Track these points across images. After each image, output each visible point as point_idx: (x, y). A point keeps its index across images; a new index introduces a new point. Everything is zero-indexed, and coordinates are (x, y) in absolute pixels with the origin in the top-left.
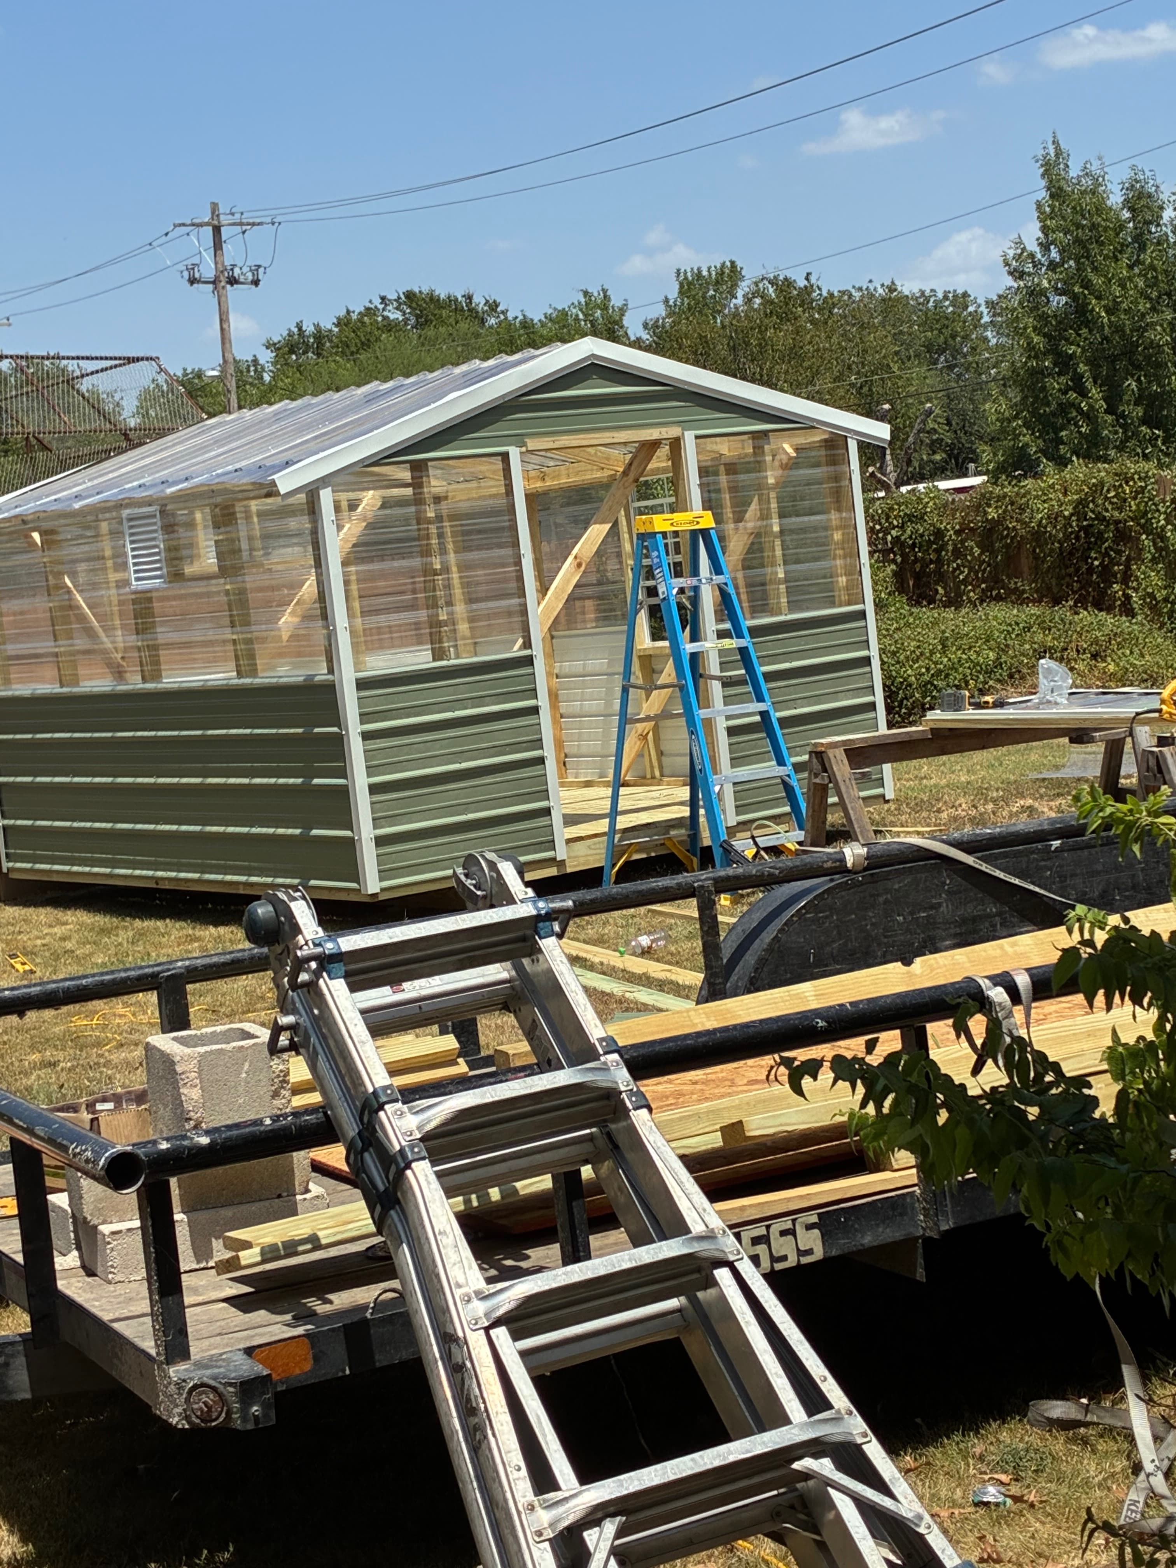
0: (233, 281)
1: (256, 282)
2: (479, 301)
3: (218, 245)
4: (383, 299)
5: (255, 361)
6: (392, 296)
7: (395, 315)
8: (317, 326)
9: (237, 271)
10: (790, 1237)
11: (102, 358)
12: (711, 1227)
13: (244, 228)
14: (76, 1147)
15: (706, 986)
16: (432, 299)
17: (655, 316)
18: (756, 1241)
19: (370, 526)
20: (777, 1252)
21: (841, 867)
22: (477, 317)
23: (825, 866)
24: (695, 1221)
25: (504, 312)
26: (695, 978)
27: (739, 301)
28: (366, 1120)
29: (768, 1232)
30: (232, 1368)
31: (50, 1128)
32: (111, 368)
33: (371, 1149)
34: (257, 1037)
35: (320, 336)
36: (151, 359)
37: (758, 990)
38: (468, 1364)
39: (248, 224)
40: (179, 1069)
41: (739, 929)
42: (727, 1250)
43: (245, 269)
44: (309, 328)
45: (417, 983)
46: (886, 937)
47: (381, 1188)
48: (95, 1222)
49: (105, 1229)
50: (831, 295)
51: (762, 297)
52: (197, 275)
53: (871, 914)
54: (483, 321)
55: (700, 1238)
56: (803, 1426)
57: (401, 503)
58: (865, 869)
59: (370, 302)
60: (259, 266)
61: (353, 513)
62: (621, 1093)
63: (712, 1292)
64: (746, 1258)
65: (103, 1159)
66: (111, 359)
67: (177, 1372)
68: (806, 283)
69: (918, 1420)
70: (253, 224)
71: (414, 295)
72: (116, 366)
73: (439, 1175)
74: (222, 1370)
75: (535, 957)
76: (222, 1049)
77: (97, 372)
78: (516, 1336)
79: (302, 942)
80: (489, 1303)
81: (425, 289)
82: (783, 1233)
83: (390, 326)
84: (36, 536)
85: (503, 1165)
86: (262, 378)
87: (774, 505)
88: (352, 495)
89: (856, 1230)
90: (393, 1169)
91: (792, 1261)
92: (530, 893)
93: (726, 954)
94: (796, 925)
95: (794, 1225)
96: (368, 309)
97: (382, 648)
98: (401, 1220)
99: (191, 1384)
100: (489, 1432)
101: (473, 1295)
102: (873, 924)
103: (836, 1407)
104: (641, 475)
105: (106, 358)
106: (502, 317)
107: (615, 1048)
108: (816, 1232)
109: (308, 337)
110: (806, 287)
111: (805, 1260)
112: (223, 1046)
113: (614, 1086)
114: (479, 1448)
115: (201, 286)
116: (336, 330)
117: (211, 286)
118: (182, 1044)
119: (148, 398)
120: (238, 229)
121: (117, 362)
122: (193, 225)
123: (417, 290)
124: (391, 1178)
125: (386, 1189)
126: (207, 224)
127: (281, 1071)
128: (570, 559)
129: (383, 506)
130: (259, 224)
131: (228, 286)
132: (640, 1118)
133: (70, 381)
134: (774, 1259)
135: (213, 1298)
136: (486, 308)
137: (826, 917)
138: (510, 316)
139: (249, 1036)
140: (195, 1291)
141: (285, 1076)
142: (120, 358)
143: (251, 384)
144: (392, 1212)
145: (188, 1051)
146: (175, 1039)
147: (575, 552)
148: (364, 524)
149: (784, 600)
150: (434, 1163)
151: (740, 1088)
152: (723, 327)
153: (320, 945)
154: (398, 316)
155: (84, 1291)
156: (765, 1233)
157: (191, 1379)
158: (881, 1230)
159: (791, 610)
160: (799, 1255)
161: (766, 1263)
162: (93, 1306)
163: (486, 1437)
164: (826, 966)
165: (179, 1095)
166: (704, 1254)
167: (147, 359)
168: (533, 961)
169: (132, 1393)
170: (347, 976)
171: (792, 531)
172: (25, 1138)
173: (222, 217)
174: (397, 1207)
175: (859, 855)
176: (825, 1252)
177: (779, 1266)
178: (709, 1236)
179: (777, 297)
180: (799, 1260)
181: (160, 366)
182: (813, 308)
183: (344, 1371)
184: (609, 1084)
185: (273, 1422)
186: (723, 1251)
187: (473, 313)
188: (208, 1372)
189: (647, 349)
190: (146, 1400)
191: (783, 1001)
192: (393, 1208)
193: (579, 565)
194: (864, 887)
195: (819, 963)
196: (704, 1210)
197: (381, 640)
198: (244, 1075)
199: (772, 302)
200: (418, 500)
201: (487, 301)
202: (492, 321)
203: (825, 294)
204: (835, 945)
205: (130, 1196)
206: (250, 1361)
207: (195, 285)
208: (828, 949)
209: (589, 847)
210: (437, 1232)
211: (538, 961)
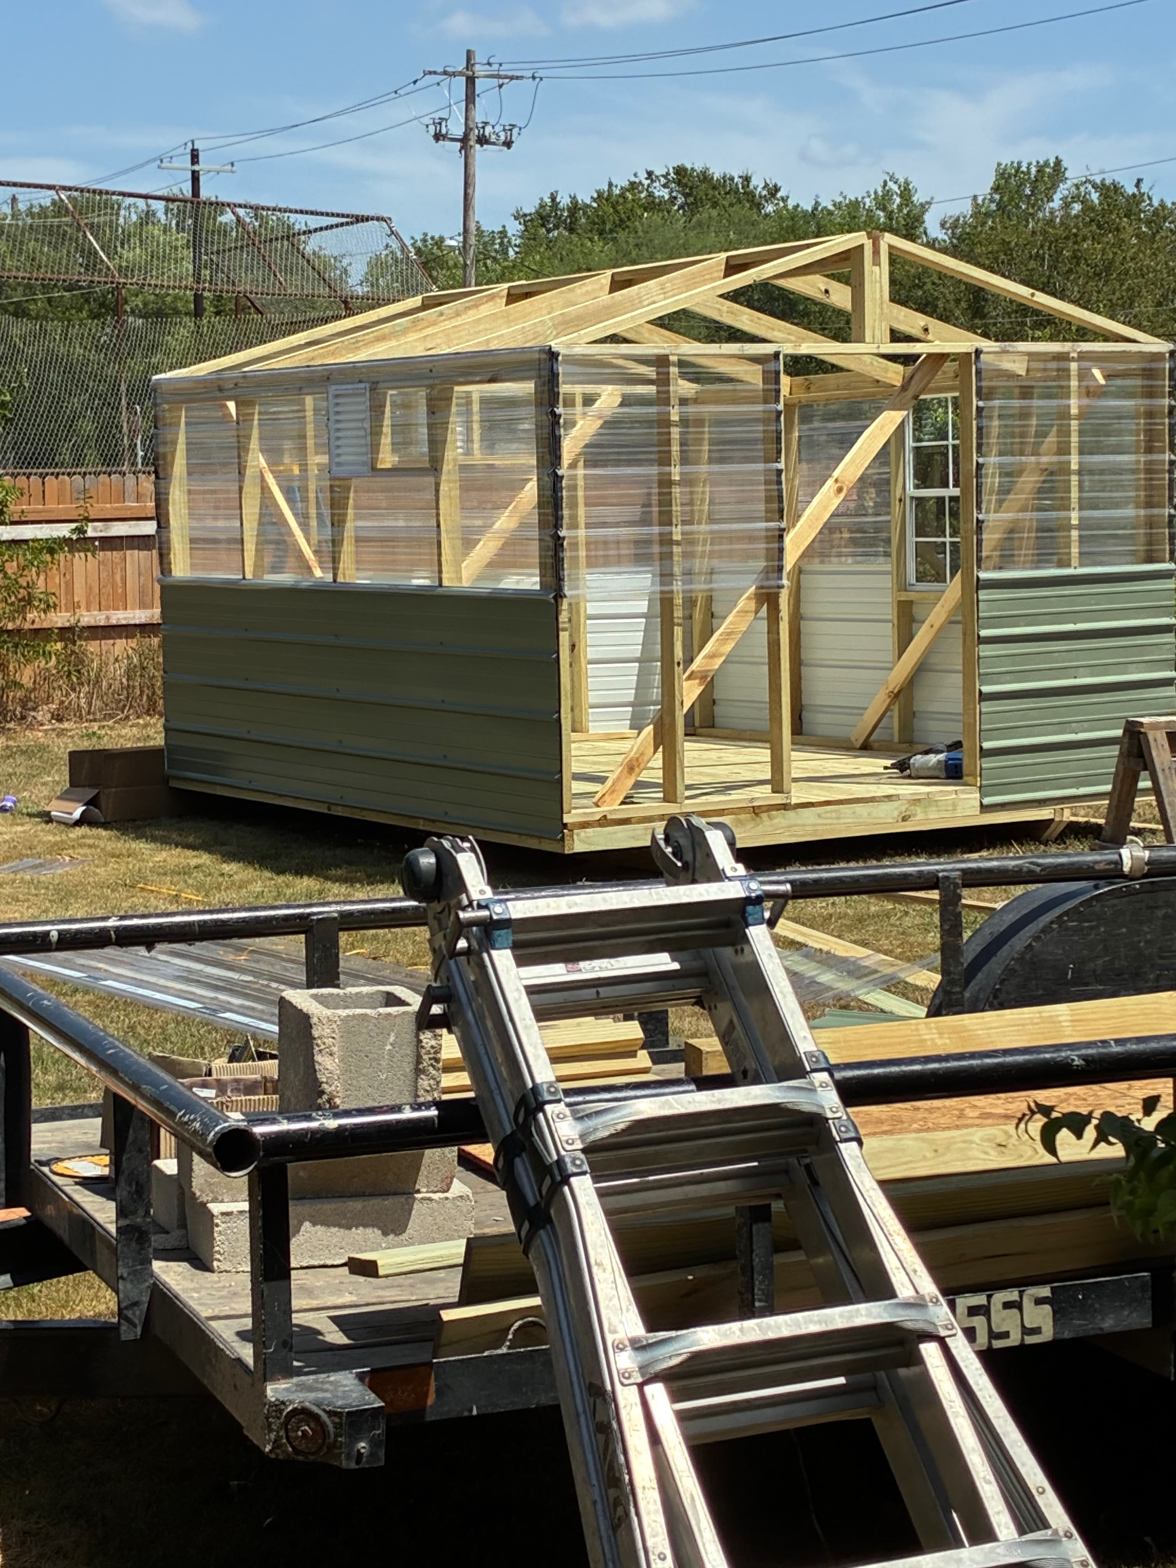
0: (483, 140)
1: (508, 144)
2: (757, 183)
3: (470, 98)
4: (650, 174)
5: (503, 233)
6: (659, 171)
7: (661, 193)
8: (574, 198)
9: (488, 130)
10: (1015, 1311)
11: (327, 214)
12: (921, 1292)
13: (501, 81)
14: (184, 1115)
15: (940, 995)
16: (705, 177)
17: (956, 213)
18: (973, 1311)
19: (607, 424)
20: (998, 1326)
21: (1115, 872)
22: (753, 201)
23: (1097, 867)
24: (902, 1284)
25: (784, 200)
26: (931, 980)
27: (1056, 203)
28: (521, 1120)
29: (989, 1302)
30: (339, 1394)
31: (157, 1088)
32: (337, 226)
33: (524, 1155)
34: (408, 1004)
35: (575, 207)
36: (383, 219)
37: (1002, 1006)
38: (615, 1425)
39: (506, 77)
40: (315, 1033)
41: (987, 931)
42: (936, 1321)
43: (498, 128)
44: (564, 201)
45: (596, 963)
46: (1161, 958)
47: (532, 1202)
48: (204, 1199)
49: (215, 1208)
50: (1162, 205)
51: (1082, 202)
52: (444, 131)
53: (1146, 929)
54: (759, 206)
55: (907, 1305)
56: (1011, 1545)
57: (643, 401)
58: (1145, 876)
59: (635, 175)
60: (514, 126)
61: (587, 409)
62: (827, 1119)
63: (915, 1370)
64: (960, 1333)
65: (213, 1133)
66: (338, 215)
67: (275, 1391)
68: (1135, 190)
69: (1148, 1539)
70: (512, 78)
71: (685, 170)
72: (342, 225)
73: (602, 1194)
74: (328, 1395)
75: (739, 948)
76: (366, 1015)
77: (321, 229)
78: (676, 1396)
79: (465, 902)
80: (647, 1356)
81: (699, 167)
82: (1007, 1305)
83: (653, 205)
84: (231, 405)
85: (678, 1190)
86: (506, 253)
87: (1074, 439)
88: (590, 389)
89: (1095, 1311)
90: (548, 1181)
91: (1014, 1340)
92: (741, 869)
93: (968, 956)
94: (1054, 933)
95: (1021, 1297)
96: (632, 184)
97: (606, 564)
98: (551, 1242)
99: (290, 1408)
100: (633, 1510)
101: (627, 1343)
102: (1147, 942)
103: (1054, 1526)
104: (922, 391)
105: (333, 215)
106: (782, 204)
107: (824, 1065)
108: (1047, 1308)
109: (563, 210)
110: (1134, 195)
111: (1030, 1340)
112: (368, 1011)
113: (820, 1111)
114: (619, 1526)
115: (447, 143)
116: (595, 205)
117: (458, 145)
118: (321, 1003)
119: (377, 266)
120: (495, 82)
121: (344, 220)
122: (445, 73)
123: (689, 166)
124: (544, 1193)
125: (538, 1204)
126: (461, 74)
127: (432, 1047)
128: (830, 483)
129: (622, 405)
130: (517, 78)
131: (478, 146)
132: (848, 1151)
133: (291, 236)
134: (993, 1335)
135: (329, 1304)
136: (764, 193)
137: (1091, 928)
138: (791, 204)
139: (402, 1003)
140: (309, 1292)
141: (436, 1053)
142: (348, 216)
143: (495, 259)
144: (542, 1232)
145: (328, 1012)
146: (315, 997)
147: (836, 474)
148: (600, 422)
149: (1075, 550)
150: (596, 1179)
151: (970, 1121)
152: (1034, 232)
153: (486, 907)
154: (665, 193)
155: (184, 1278)
156: (985, 1302)
157: (291, 1402)
158: (1126, 1313)
159: (1082, 565)
160: (1023, 1334)
161: (982, 1339)
162: (192, 1297)
163: (627, 1514)
164: (1086, 984)
165: (313, 1061)
166: (910, 1325)
167: (378, 219)
168: (736, 952)
169: (223, 1407)
170: (516, 946)
171: (1091, 472)
172: (129, 1096)
173: (477, 68)
174: (548, 1227)
175: (1138, 858)
176: (1054, 1334)
177: (998, 1344)
178: (918, 1304)
179: (1101, 204)
180: (1023, 1339)
181: (390, 228)
182: (1140, 219)
183: (471, 1410)
184: (814, 1109)
185: (382, 1463)
186: (934, 1324)
187: (750, 195)
188: (312, 1396)
189: (944, 251)
190: (238, 1418)
191: (1032, 1024)
192: (543, 1227)
193: (840, 490)
194: (1140, 896)
195: (1078, 980)
196: (915, 1271)
197: (607, 556)
198: (389, 1047)
199: (1092, 209)
200: (663, 399)
201: (766, 185)
202: (770, 208)
203: (1156, 203)
204: (1100, 962)
205: (240, 1178)
206: (361, 1388)
207: (441, 142)
208: (1091, 965)
209: (819, 816)
210: (592, 1262)
211: (742, 950)
